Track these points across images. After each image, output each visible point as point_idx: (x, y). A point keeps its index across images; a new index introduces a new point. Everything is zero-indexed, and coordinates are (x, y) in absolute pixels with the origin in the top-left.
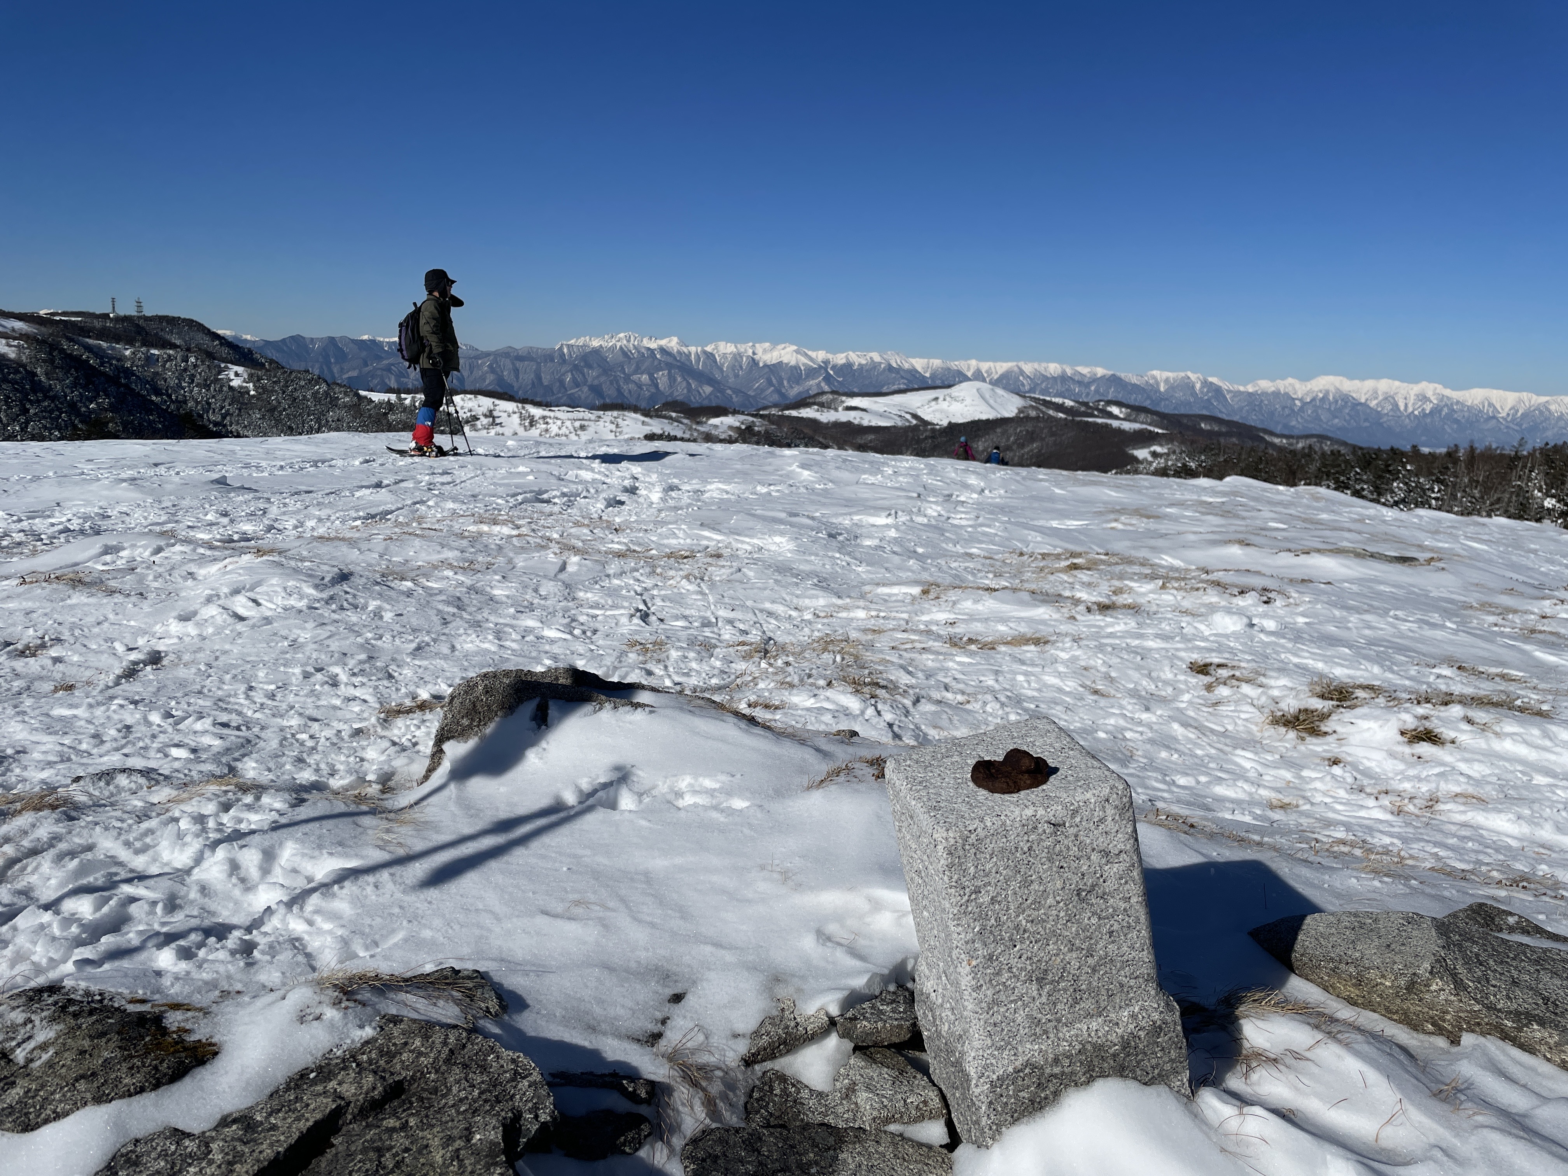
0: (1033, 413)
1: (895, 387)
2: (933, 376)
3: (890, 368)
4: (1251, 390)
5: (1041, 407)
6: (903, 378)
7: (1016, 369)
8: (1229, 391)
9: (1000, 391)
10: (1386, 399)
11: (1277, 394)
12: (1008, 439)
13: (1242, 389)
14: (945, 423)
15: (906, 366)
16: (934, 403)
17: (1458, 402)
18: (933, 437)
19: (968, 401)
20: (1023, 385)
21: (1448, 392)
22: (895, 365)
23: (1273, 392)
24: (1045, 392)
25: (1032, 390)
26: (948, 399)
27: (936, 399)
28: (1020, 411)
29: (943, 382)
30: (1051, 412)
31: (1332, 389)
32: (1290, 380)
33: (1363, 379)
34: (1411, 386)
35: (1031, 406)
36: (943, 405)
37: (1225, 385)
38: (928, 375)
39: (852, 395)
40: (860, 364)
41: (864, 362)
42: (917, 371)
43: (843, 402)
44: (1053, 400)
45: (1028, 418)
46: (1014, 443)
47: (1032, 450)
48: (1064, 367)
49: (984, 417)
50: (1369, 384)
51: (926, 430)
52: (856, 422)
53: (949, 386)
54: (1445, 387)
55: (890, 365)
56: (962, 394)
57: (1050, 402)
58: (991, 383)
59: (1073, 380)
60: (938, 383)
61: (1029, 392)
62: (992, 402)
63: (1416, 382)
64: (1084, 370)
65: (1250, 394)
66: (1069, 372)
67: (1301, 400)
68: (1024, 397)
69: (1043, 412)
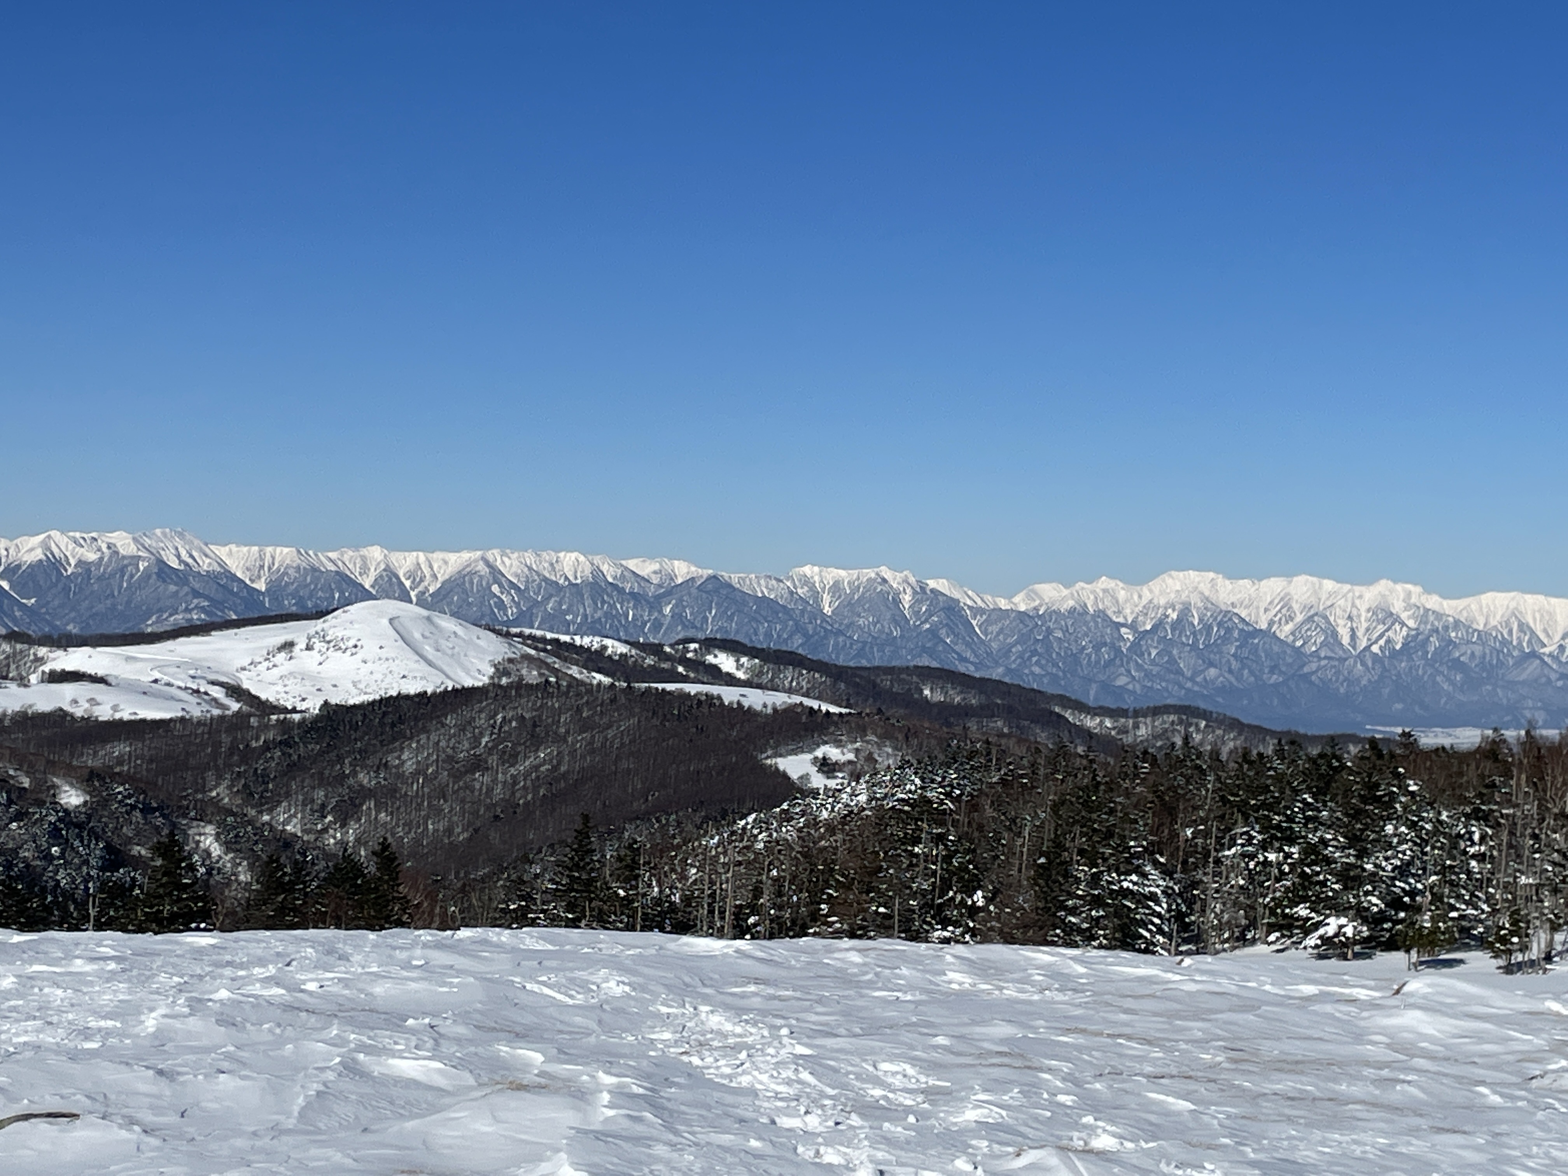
0: (532, 676)
1: (179, 619)
2: (276, 588)
3: (162, 570)
4: (1022, 608)
5: (550, 660)
6: (196, 594)
7: (481, 567)
8: (977, 611)
9: (448, 624)
10: (1310, 619)
11: (1078, 614)
12: (476, 741)
13: (1003, 604)
14: (313, 706)
15: (205, 565)
16: (282, 656)
17: (1457, 624)
18: (286, 743)
19: (370, 649)
20: (501, 605)
21: (1433, 602)
22: (174, 563)
23: (1072, 611)
24: (553, 621)
25: (525, 618)
26: (318, 645)
27: (288, 646)
28: (501, 670)
29: (301, 601)
30: (574, 671)
31: (1195, 600)
32: (1104, 582)
33: (1259, 576)
34: (1358, 590)
35: (526, 657)
36: (307, 661)
37: (967, 598)
38: (261, 586)
39: (66, 642)
40: (80, 563)
41: (92, 557)
42: (234, 578)
43: (40, 661)
44: (578, 641)
45: (520, 686)
46: (490, 751)
47: (536, 768)
48: (597, 560)
49: (412, 688)
50: (1273, 587)
51: (266, 727)
52: (79, 712)
53: (321, 614)
54: (1428, 591)
55: (161, 562)
56: (352, 634)
57: (571, 647)
58: (421, 603)
59: (621, 591)
60: (290, 605)
61: (516, 622)
62: (428, 650)
63: (1369, 581)
64: (646, 568)
65: (1022, 616)
66: (609, 572)
67: (1133, 627)
68: (508, 635)
69: (555, 672)
